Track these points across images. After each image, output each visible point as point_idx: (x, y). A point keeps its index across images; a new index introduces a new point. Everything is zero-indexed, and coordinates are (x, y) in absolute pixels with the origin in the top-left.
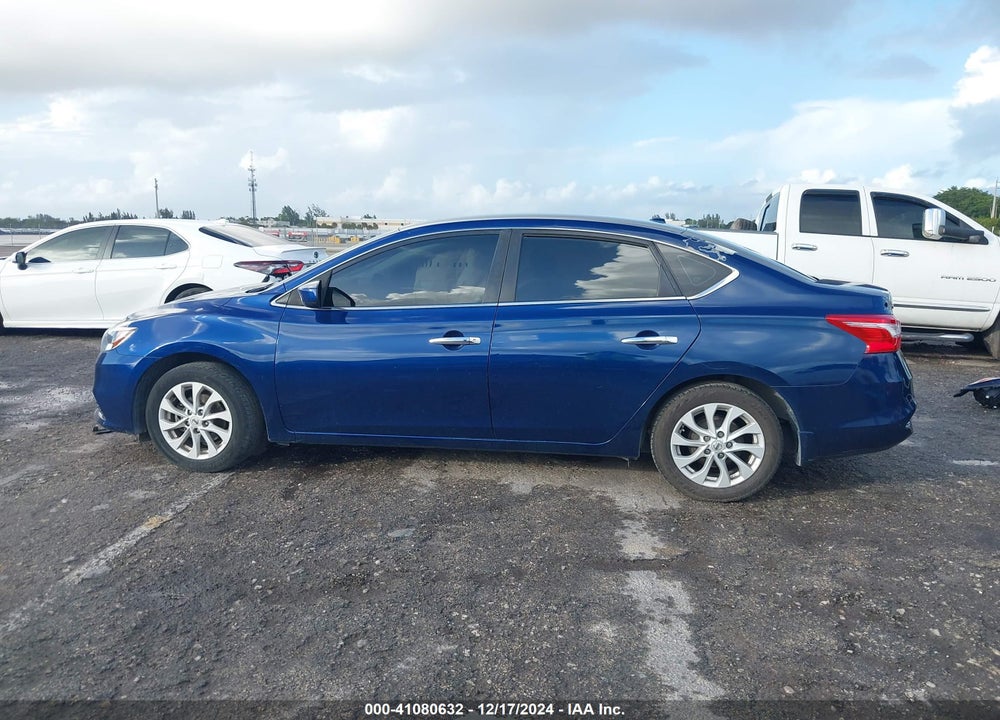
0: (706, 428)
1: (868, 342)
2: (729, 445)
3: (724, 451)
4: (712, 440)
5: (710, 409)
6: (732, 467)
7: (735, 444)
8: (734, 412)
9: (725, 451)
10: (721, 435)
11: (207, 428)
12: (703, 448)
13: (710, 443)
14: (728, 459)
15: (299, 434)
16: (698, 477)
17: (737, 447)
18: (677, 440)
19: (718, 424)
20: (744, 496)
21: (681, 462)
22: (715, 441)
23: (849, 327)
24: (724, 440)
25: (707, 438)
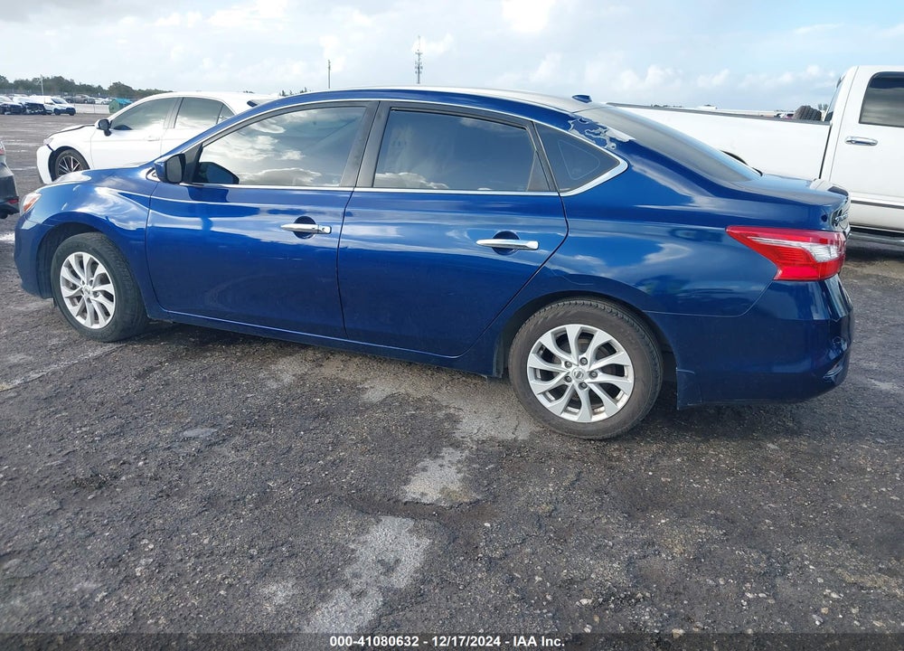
0: (569, 352)
1: (781, 265)
2: (592, 374)
3: (586, 381)
4: (573, 367)
5: (573, 331)
6: (595, 401)
7: (600, 374)
8: (601, 337)
9: (588, 380)
10: (584, 361)
11: (96, 299)
12: (563, 375)
13: (570, 370)
14: (591, 391)
15: (172, 314)
16: (556, 406)
17: (602, 378)
18: (534, 361)
19: (583, 349)
20: (606, 436)
21: (538, 387)
22: (578, 368)
23: (754, 243)
24: (586, 369)
25: (568, 364)
